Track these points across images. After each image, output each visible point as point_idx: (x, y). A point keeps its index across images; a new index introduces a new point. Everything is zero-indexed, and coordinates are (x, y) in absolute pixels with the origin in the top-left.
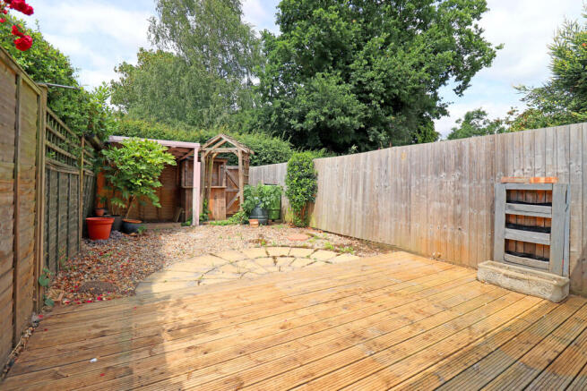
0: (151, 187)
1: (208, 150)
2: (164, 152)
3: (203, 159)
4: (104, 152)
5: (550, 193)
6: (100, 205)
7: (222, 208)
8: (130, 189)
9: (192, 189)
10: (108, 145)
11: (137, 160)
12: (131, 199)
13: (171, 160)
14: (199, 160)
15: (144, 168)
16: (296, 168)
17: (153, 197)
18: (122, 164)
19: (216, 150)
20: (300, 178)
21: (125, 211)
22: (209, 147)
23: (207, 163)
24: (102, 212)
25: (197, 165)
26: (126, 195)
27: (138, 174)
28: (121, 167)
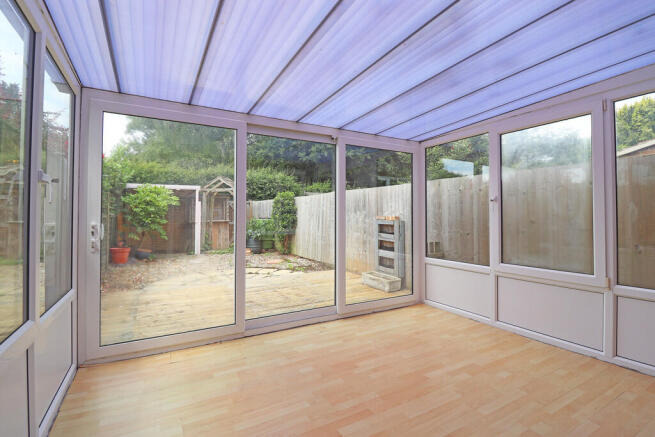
0: (159, 223)
1: (208, 190)
2: (170, 195)
3: (204, 198)
4: (123, 199)
5: (392, 226)
6: (120, 238)
7: (226, 240)
8: (142, 226)
9: (194, 223)
10: (126, 192)
11: (148, 203)
12: (143, 234)
13: (175, 201)
14: (200, 199)
15: (153, 209)
16: (279, 205)
17: (162, 231)
18: (136, 207)
19: (216, 190)
20: (282, 213)
21: (139, 242)
22: (210, 187)
23: (209, 202)
24: (121, 244)
25: (198, 204)
26: (140, 230)
27: (148, 214)
28: (135, 210)
